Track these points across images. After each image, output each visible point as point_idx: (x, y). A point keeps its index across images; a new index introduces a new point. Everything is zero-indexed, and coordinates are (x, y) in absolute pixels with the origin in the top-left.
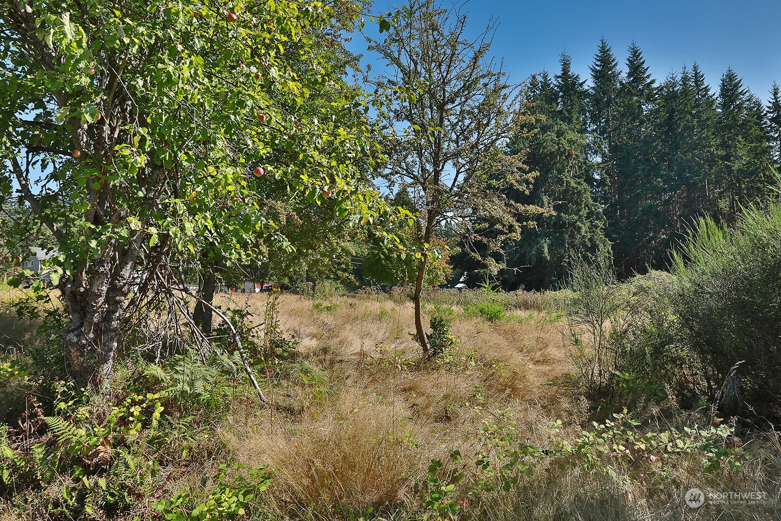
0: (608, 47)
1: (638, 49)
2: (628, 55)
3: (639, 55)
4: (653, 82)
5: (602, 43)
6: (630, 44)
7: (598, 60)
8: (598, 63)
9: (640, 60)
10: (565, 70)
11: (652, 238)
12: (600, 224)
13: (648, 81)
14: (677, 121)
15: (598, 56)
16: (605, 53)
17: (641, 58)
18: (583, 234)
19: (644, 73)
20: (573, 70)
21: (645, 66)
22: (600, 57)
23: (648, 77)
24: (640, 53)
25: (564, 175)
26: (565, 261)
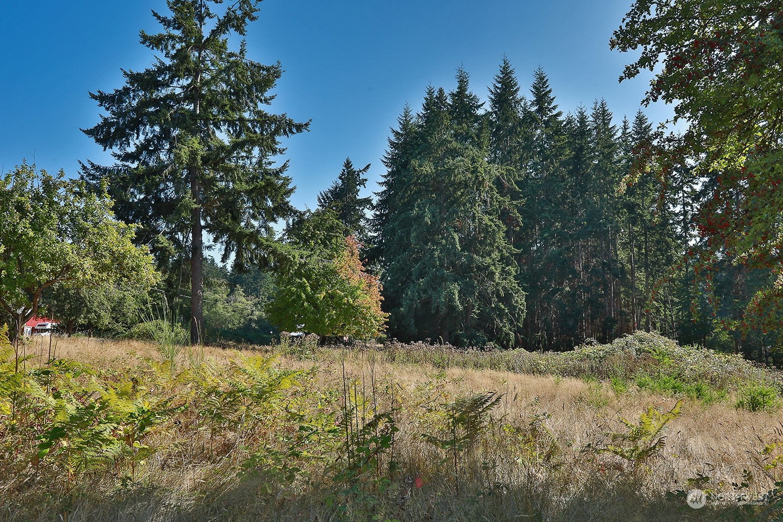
0: (510, 69)
1: (544, 75)
2: (534, 80)
3: (545, 83)
4: (559, 114)
5: (504, 63)
6: (536, 69)
7: (499, 82)
8: (499, 85)
9: (546, 88)
10: (462, 89)
11: (555, 291)
12: (512, 270)
13: (555, 112)
14: (585, 160)
15: (499, 77)
16: (507, 74)
17: (547, 86)
18: (497, 280)
19: (549, 103)
20: (471, 90)
21: (551, 95)
22: (501, 78)
23: (554, 108)
24: (547, 80)
25: (475, 210)
26: (474, 312)
